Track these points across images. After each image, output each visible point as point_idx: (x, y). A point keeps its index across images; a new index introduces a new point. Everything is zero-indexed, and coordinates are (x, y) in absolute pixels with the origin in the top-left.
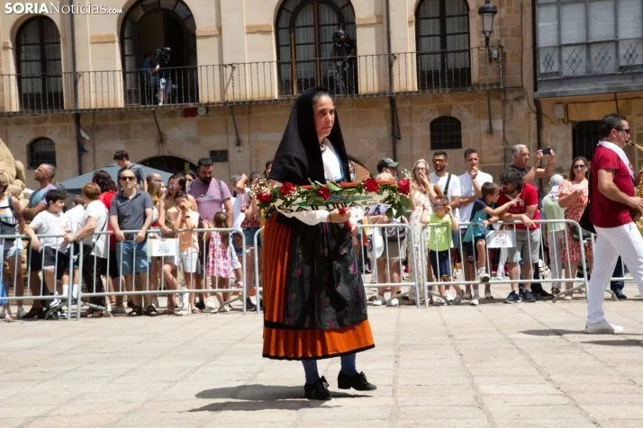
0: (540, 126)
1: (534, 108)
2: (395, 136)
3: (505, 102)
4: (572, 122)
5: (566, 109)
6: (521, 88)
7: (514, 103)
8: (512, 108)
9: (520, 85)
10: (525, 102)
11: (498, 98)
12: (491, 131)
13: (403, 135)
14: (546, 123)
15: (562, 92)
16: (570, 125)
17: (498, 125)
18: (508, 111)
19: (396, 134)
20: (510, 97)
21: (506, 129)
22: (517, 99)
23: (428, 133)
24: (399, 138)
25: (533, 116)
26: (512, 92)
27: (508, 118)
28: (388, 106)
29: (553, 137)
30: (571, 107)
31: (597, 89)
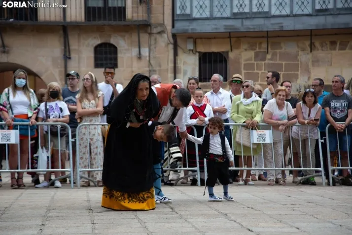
0: (176, 54)
1: (172, 41)
2: (67, 57)
3: (150, 34)
4: (200, 53)
5: (195, 43)
6: (162, 25)
7: (158, 36)
8: (156, 39)
9: (162, 22)
10: (165, 35)
11: (146, 32)
12: (140, 57)
13: (73, 55)
14: (180, 52)
15: (192, 29)
16: (197, 54)
17: (145, 52)
18: (153, 42)
19: (68, 54)
20: (155, 31)
21: (151, 55)
22: (159, 33)
23: (92, 55)
24: (70, 58)
25: (171, 47)
26: (156, 27)
27: (152, 47)
28: (61, 32)
29: (185, 63)
30: (198, 41)
31: (216, 29)
